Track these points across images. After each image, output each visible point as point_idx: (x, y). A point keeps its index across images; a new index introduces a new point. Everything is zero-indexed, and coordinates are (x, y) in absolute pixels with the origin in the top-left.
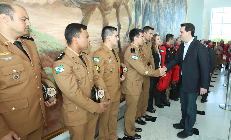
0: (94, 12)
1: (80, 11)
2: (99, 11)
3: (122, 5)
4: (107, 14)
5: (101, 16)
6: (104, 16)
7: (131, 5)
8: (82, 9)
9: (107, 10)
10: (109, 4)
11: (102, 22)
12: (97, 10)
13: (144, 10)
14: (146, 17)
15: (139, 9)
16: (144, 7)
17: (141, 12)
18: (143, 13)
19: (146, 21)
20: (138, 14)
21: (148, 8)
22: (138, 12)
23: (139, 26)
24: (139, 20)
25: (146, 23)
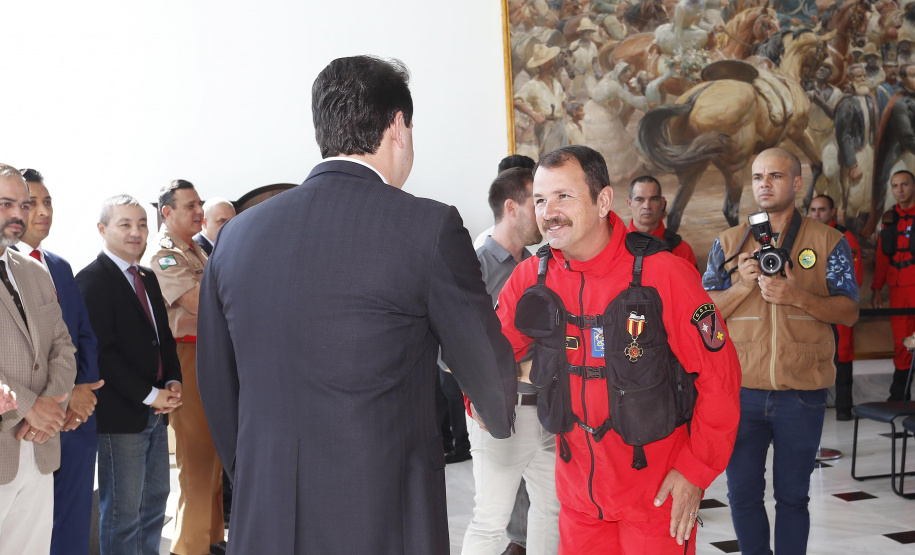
0: (705, 173)
1: (675, 177)
2: (716, 169)
3: (783, 140)
4: (736, 170)
5: (720, 177)
6: (728, 176)
7: (818, 133)
8: (678, 173)
9: (735, 163)
10: (741, 149)
11: (724, 187)
12: (711, 167)
13: (879, 129)
14: (897, 144)
15: (857, 133)
16: (880, 121)
17: (863, 139)
18: (875, 139)
19: (895, 157)
20: (852, 147)
21: (906, 119)
22: (852, 141)
23: (860, 177)
24: (855, 161)
25: (896, 161)
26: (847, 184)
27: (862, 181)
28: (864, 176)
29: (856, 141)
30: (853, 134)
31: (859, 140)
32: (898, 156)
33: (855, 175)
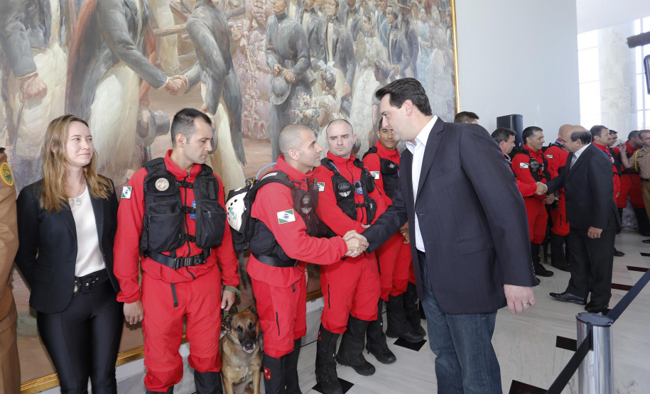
13: (77, 24)
14: (107, 51)
15: (37, 22)
16: (77, 14)
17: (47, 35)
18: (69, 38)
19: (103, 69)
20: (26, 43)
21: (120, 18)
22: (26, 33)
23: (42, 93)
24: (33, 67)
25: (105, 76)
26: (17, 102)
27: (47, 99)
28: (49, 92)
29: (33, 35)
30: (28, 22)
31: (41, 34)
32: (108, 69)
33: (34, 90)
